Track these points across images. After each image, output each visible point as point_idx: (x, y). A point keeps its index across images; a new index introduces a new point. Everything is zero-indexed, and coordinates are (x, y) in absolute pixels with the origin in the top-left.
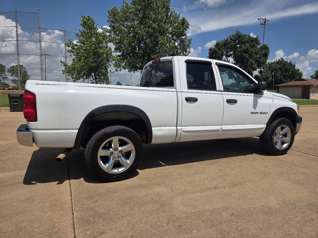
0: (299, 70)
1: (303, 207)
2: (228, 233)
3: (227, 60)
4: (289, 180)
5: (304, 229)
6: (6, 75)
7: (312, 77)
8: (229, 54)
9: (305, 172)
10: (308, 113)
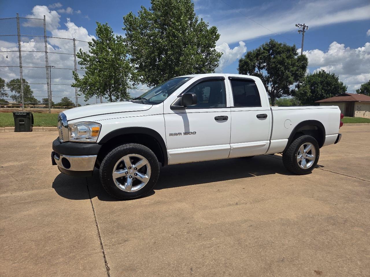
0: (342, 84)
1: (321, 220)
2: (245, 240)
3: (260, 72)
4: (313, 197)
5: (318, 238)
6: (5, 91)
7: (357, 91)
8: (262, 66)
9: (331, 190)
10: (349, 132)
